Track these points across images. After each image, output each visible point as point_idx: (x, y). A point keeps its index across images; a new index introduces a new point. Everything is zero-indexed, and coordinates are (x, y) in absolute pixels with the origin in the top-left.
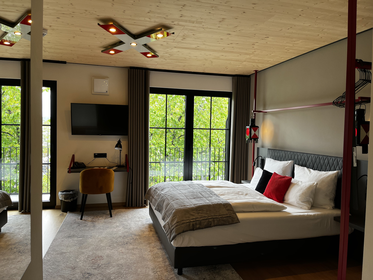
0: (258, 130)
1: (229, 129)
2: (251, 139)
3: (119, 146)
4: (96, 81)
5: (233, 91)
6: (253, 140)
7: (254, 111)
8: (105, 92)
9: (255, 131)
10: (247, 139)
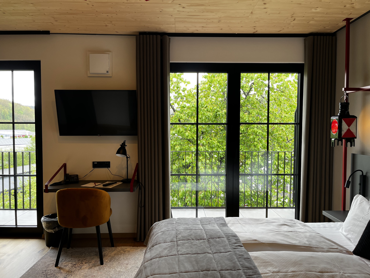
0: (354, 123)
1: (299, 124)
2: (340, 138)
3: (121, 151)
4: (93, 57)
5: (305, 61)
6: (344, 140)
7: (346, 90)
8: (106, 72)
9: (349, 125)
10: (333, 139)
